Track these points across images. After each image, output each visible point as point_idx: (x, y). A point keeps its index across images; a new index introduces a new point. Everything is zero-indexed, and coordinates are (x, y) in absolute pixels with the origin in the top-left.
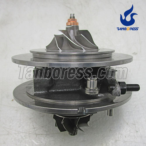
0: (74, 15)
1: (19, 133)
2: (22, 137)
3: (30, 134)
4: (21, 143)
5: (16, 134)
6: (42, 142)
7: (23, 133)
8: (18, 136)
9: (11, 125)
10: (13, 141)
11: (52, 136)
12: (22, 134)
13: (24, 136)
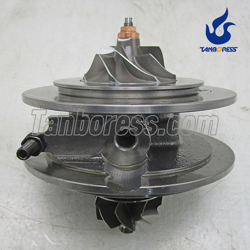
0: (131, 20)
1: (22, 219)
2: (27, 227)
3: (42, 223)
4: (23, 236)
5: (16, 219)
6: (61, 242)
7: (29, 219)
8: (20, 223)
9: (9, 200)
10: (9, 232)
11: (81, 234)
12: (27, 220)
13: (31, 226)
